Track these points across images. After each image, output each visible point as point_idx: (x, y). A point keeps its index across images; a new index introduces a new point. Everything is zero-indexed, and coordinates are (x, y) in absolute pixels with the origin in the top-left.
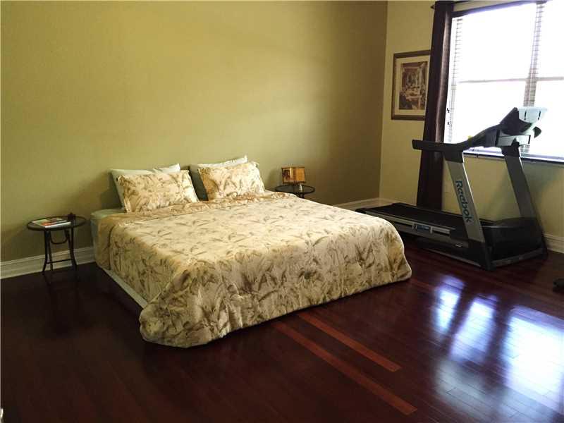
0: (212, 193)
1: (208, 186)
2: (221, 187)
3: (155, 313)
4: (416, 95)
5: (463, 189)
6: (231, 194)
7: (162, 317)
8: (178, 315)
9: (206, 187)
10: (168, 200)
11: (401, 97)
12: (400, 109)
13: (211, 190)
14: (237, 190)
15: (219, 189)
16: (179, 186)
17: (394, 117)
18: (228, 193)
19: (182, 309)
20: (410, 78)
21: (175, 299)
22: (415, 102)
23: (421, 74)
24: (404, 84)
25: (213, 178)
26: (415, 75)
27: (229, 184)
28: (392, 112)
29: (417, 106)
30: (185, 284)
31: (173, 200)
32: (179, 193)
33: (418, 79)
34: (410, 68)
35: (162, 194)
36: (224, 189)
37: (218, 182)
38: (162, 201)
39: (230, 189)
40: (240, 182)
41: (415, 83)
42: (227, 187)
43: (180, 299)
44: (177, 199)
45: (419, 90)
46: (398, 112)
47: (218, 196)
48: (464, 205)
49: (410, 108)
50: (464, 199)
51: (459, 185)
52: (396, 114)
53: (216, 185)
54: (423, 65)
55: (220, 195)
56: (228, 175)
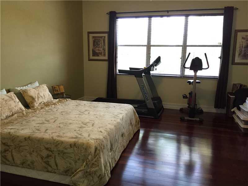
0: (32, 103)
1: (28, 100)
2: (36, 99)
3: (83, 176)
4: (101, 50)
5: (144, 88)
6: (41, 102)
7: (86, 177)
8: (95, 172)
9: (27, 101)
10: (11, 111)
11: (93, 51)
12: (93, 56)
13: (31, 102)
14: (44, 100)
15: (35, 101)
16: (15, 102)
17: (90, 60)
18: (40, 102)
19: (97, 168)
20: (97, 42)
21: (93, 164)
22: (101, 54)
23: (102, 42)
24: (94, 45)
25: (30, 95)
26: (99, 42)
27: (39, 98)
28: (89, 58)
29: (102, 55)
30: (96, 154)
31: (14, 110)
32: (16, 106)
33: (101, 43)
34: (97, 38)
35: (7, 108)
36: (38, 100)
37: (34, 97)
38: (8, 112)
39: (41, 100)
40: (44, 96)
41: (100, 45)
42: (39, 99)
43: (95, 163)
44: (16, 110)
45: (102, 48)
46: (92, 57)
47: (36, 105)
48: (145, 95)
49: (98, 56)
50: (145, 93)
51: (142, 87)
52: (91, 58)
53: (33, 99)
54: (103, 38)
55: (37, 104)
56: (37, 92)
